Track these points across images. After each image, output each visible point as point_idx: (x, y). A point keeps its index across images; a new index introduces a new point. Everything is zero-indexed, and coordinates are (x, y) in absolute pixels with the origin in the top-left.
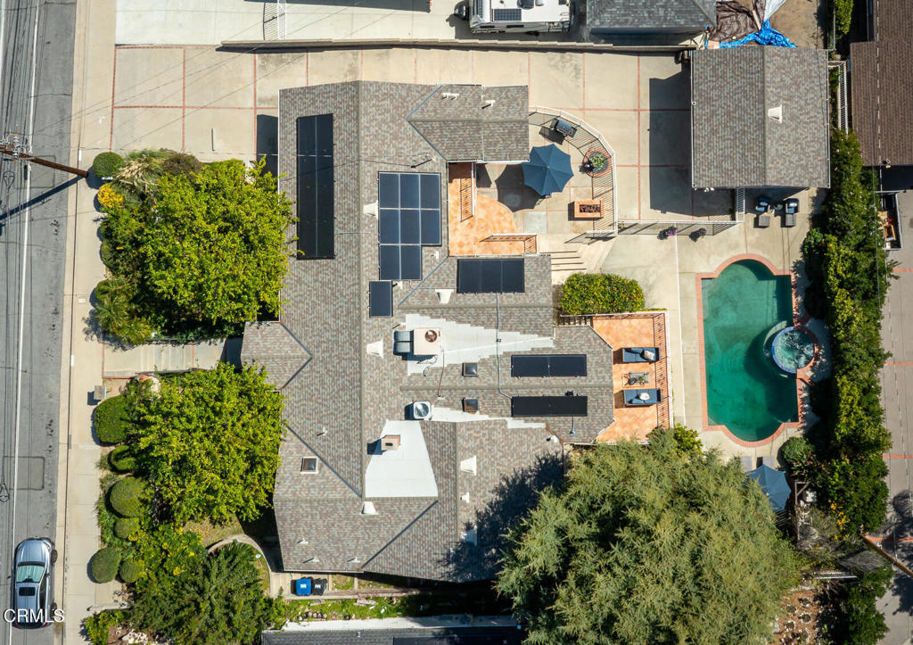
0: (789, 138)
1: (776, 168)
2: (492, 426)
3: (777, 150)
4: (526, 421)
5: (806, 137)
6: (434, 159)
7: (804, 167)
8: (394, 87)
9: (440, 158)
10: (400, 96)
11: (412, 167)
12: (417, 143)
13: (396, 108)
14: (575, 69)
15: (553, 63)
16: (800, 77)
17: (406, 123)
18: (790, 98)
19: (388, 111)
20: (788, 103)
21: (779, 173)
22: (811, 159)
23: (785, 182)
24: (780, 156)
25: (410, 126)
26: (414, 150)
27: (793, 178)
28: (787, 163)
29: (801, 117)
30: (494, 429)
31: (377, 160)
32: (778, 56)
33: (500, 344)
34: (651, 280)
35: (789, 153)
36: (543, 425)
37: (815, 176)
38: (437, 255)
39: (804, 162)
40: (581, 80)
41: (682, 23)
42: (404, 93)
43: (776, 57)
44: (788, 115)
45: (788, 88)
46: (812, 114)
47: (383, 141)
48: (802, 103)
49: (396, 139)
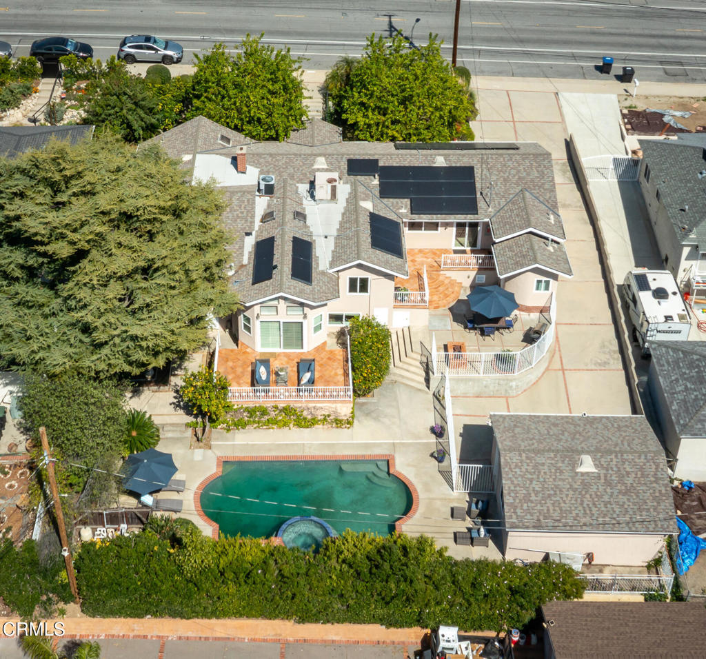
0: (560, 479)
1: (521, 461)
2: (249, 219)
3: (543, 464)
4: (250, 253)
5: (564, 502)
6: (490, 209)
7: (527, 499)
8: (550, 179)
9: (492, 214)
10: (543, 184)
11: (481, 193)
12: (503, 196)
13: (532, 181)
14: (605, 363)
15: (606, 343)
16: (638, 496)
17: (520, 188)
18: (608, 483)
19: (528, 174)
20: (603, 481)
21: (517, 466)
22: (539, 507)
23: (507, 474)
24: (535, 467)
25: (517, 191)
26: (496, 194)
27: (512, 482)
28: (530, 476)
29: (588, 496)
30: (247, 221)
31: (484, 166)
32: (657, 469)
33: (323, 238)
34: (386, 420)
35: (542, 480)
36: (245, 261)
37: (519, 511)
38: (403, 211)
39: (533, 498)
40: (594, 367)
41: (673, 408)
42: (547, 186)
43: (654, 467)
44: (587, 479)
45: (620, 481)
46: (594, 509)
47: (501, 171)
48: (606, 498)
49: (505, 180)
